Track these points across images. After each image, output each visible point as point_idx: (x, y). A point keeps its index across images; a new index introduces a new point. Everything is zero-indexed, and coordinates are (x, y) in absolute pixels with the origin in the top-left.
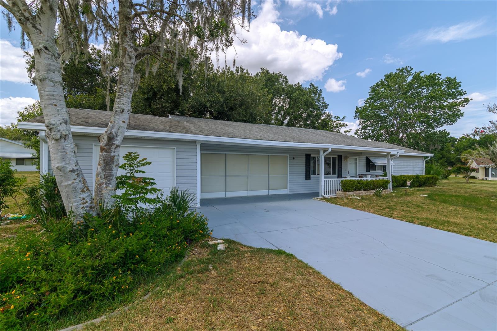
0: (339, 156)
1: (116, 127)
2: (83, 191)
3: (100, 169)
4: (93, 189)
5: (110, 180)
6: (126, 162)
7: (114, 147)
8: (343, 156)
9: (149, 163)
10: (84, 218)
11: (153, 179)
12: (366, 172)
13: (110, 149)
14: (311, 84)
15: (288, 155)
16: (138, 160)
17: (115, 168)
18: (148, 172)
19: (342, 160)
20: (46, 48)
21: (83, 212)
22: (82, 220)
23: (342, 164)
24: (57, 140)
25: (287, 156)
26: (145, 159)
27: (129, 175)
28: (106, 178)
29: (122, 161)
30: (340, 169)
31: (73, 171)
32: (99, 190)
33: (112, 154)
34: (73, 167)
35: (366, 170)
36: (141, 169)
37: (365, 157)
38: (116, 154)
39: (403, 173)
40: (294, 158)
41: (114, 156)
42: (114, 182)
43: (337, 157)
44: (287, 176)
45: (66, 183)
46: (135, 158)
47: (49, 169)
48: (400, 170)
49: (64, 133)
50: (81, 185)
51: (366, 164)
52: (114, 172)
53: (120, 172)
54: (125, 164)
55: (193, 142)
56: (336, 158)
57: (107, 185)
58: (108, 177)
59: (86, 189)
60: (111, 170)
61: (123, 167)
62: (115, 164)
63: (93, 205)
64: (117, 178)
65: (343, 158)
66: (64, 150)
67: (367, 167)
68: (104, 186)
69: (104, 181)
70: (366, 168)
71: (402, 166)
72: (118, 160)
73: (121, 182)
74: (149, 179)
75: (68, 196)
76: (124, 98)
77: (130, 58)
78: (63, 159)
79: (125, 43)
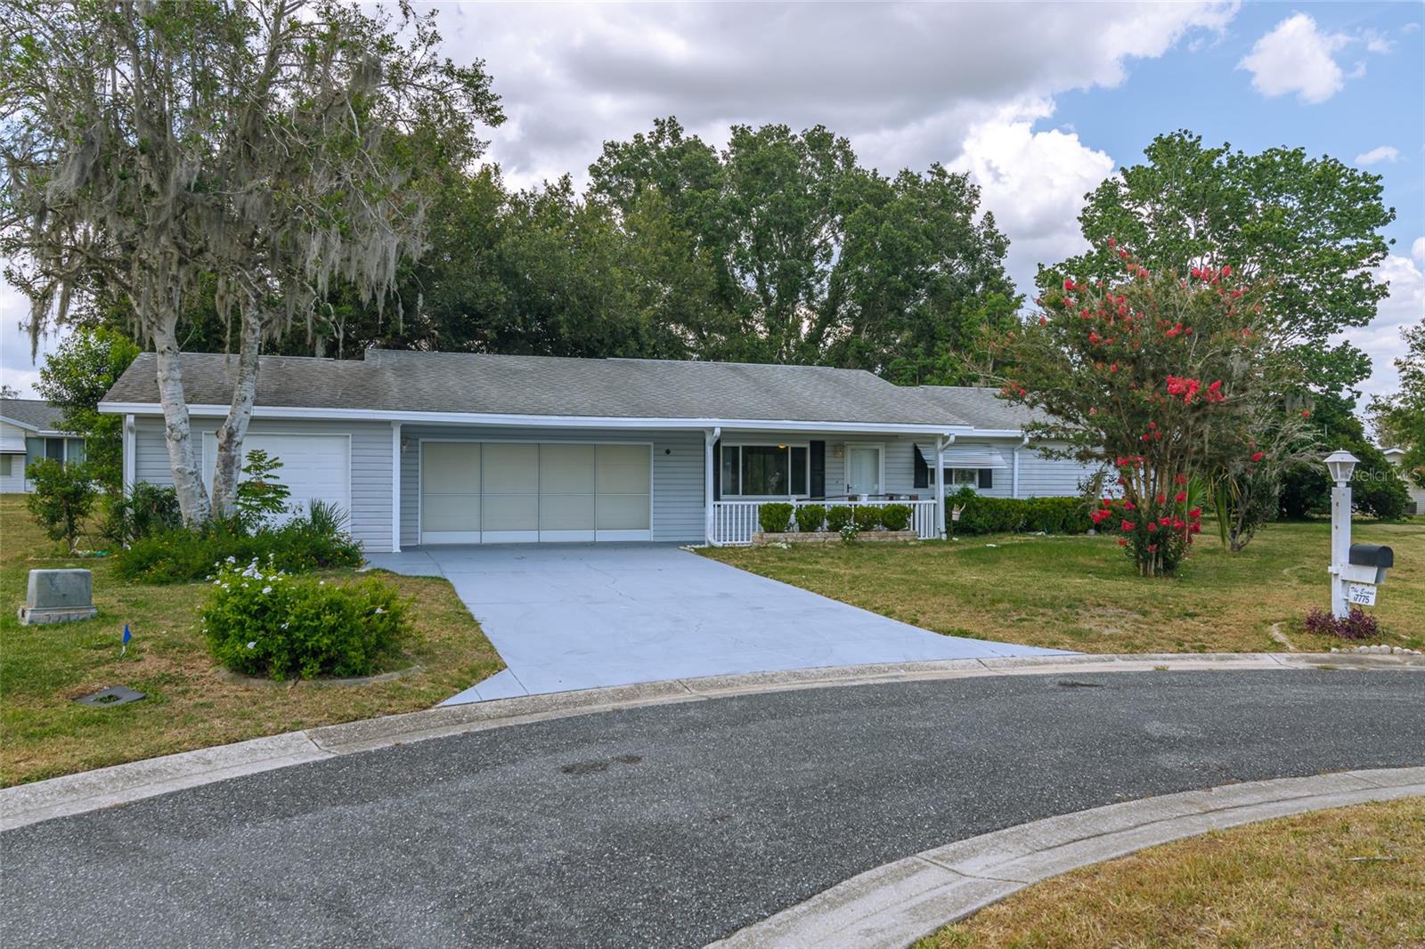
0: (813, 443)
1: (237, 419)
2: (201, 496)
3: (218, 473)
4: (210, 494)
5: (230, 486)
6: (250, 463)
7: (234, 444)
8: (827, 443)
9: (281, 465)
10: (202, 526)
11: (287, 487)
12: (915, 487)
13: (230, 447)
14: (934, 167)
15: (651, 444)
16: (267, 460)
17: (235, 471)
18: (282, 477)
19: (826, 454)
20: (169, 348)
21: (201, 520)
22: (200, 529)
23: (827, 465)
24: (178, 441)
25: (649, 446)
26: (277, 458)
27: (254, 480)
28: (225, 483)
29: (246, 463)
30: (818, 478)
31: (192, 473)
32: (217, 497)
33: (233, 453)
34: (191, 469)
35: (913, 482)
36: (271, 472)
37: (911, 444)
38: (237, 453)
39: (1037, 492)
40: (668, 452)
41: (234, 456)
42: (235, 489)
43: (808, 446)
44: (649, 497)
45: (185, 487)
46: (261, 458)
47: (136, 476)
48: (1055, 482)
49: (184, 433)
50: (199, 490)
51: (913, 466)
52: (234, 476)
53: (243, 478)
54: (250, 467)
55: (387, 424)
56: (804, 449)
57: (227, 491)
58: (228, 481)
59: (203, 495)
60: (231, 473)
61: (247, 470)
62: (236, 465)
63: (212, 513)
64: (239, 486)
65: (827, 449)
66: (184, 452)
67: (916, 474)
68: (223, 492)
69: (223, 487)
70: (913, 477)
71: (1061, 472)
72: (240, 460)
73: (244, 489)
74: (281, 486)
75: (186, 501)
76: (247, 383)
77: (254, 331)
78: (183, 460)
79: (248, 315)
